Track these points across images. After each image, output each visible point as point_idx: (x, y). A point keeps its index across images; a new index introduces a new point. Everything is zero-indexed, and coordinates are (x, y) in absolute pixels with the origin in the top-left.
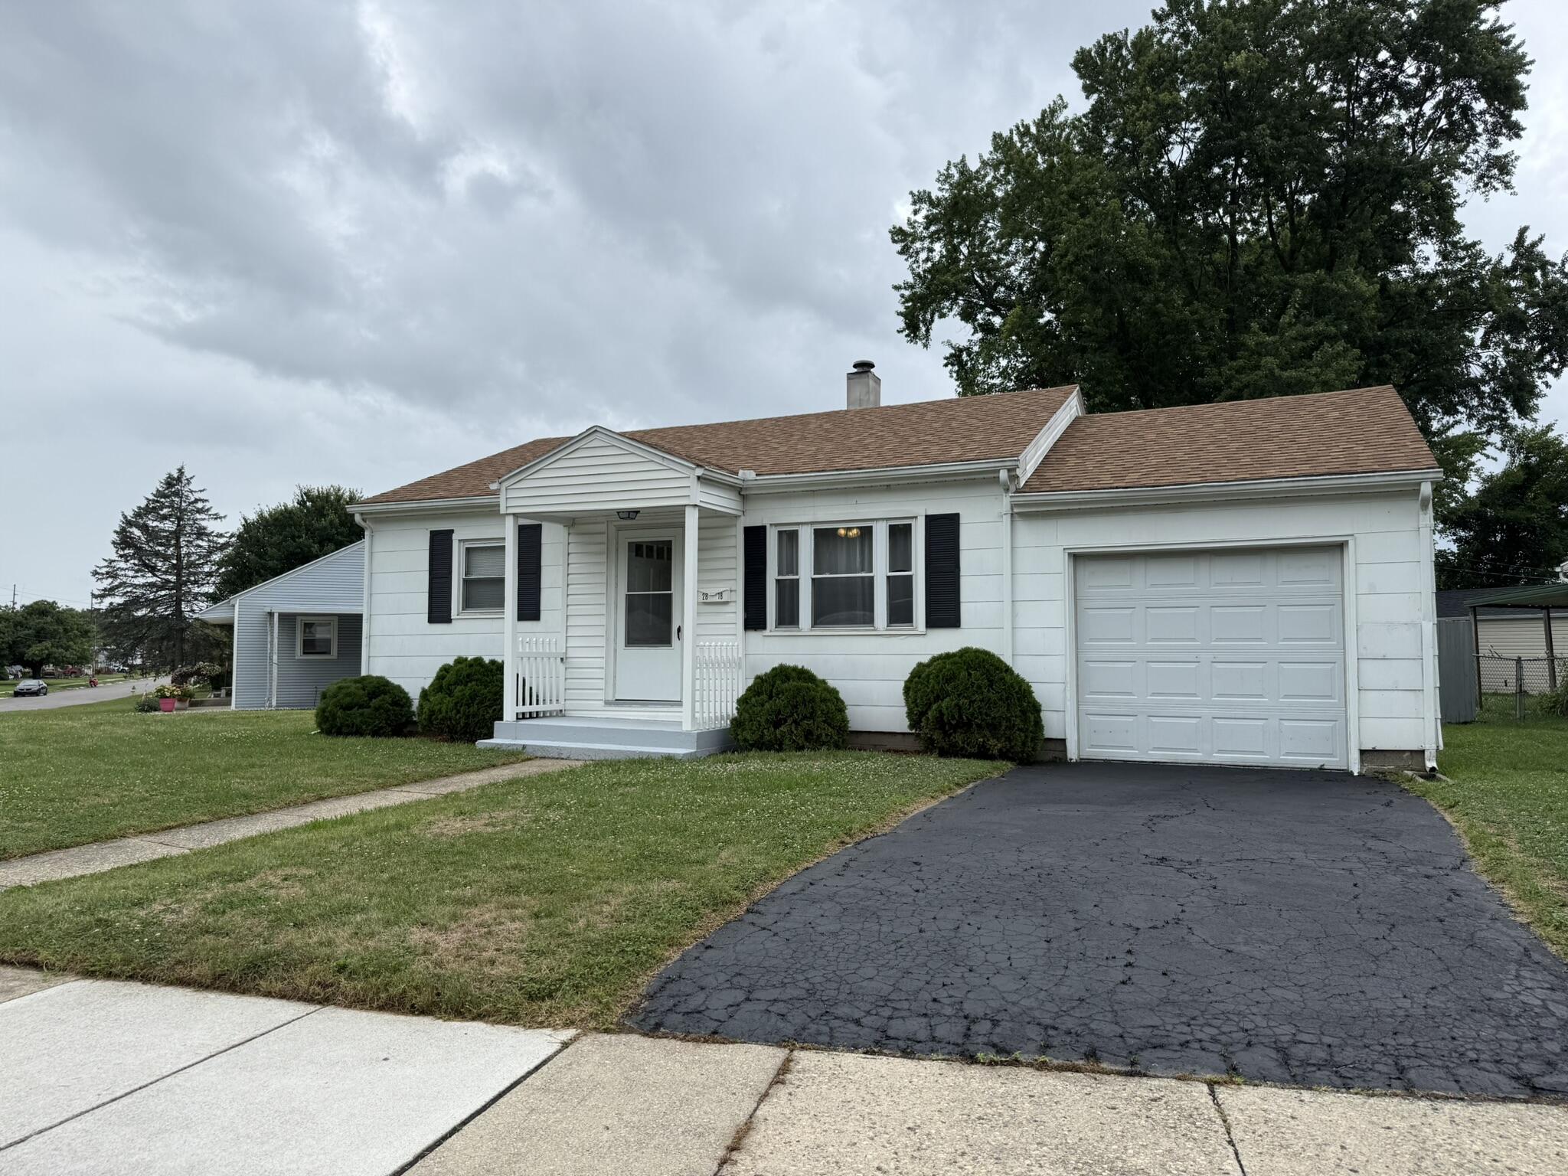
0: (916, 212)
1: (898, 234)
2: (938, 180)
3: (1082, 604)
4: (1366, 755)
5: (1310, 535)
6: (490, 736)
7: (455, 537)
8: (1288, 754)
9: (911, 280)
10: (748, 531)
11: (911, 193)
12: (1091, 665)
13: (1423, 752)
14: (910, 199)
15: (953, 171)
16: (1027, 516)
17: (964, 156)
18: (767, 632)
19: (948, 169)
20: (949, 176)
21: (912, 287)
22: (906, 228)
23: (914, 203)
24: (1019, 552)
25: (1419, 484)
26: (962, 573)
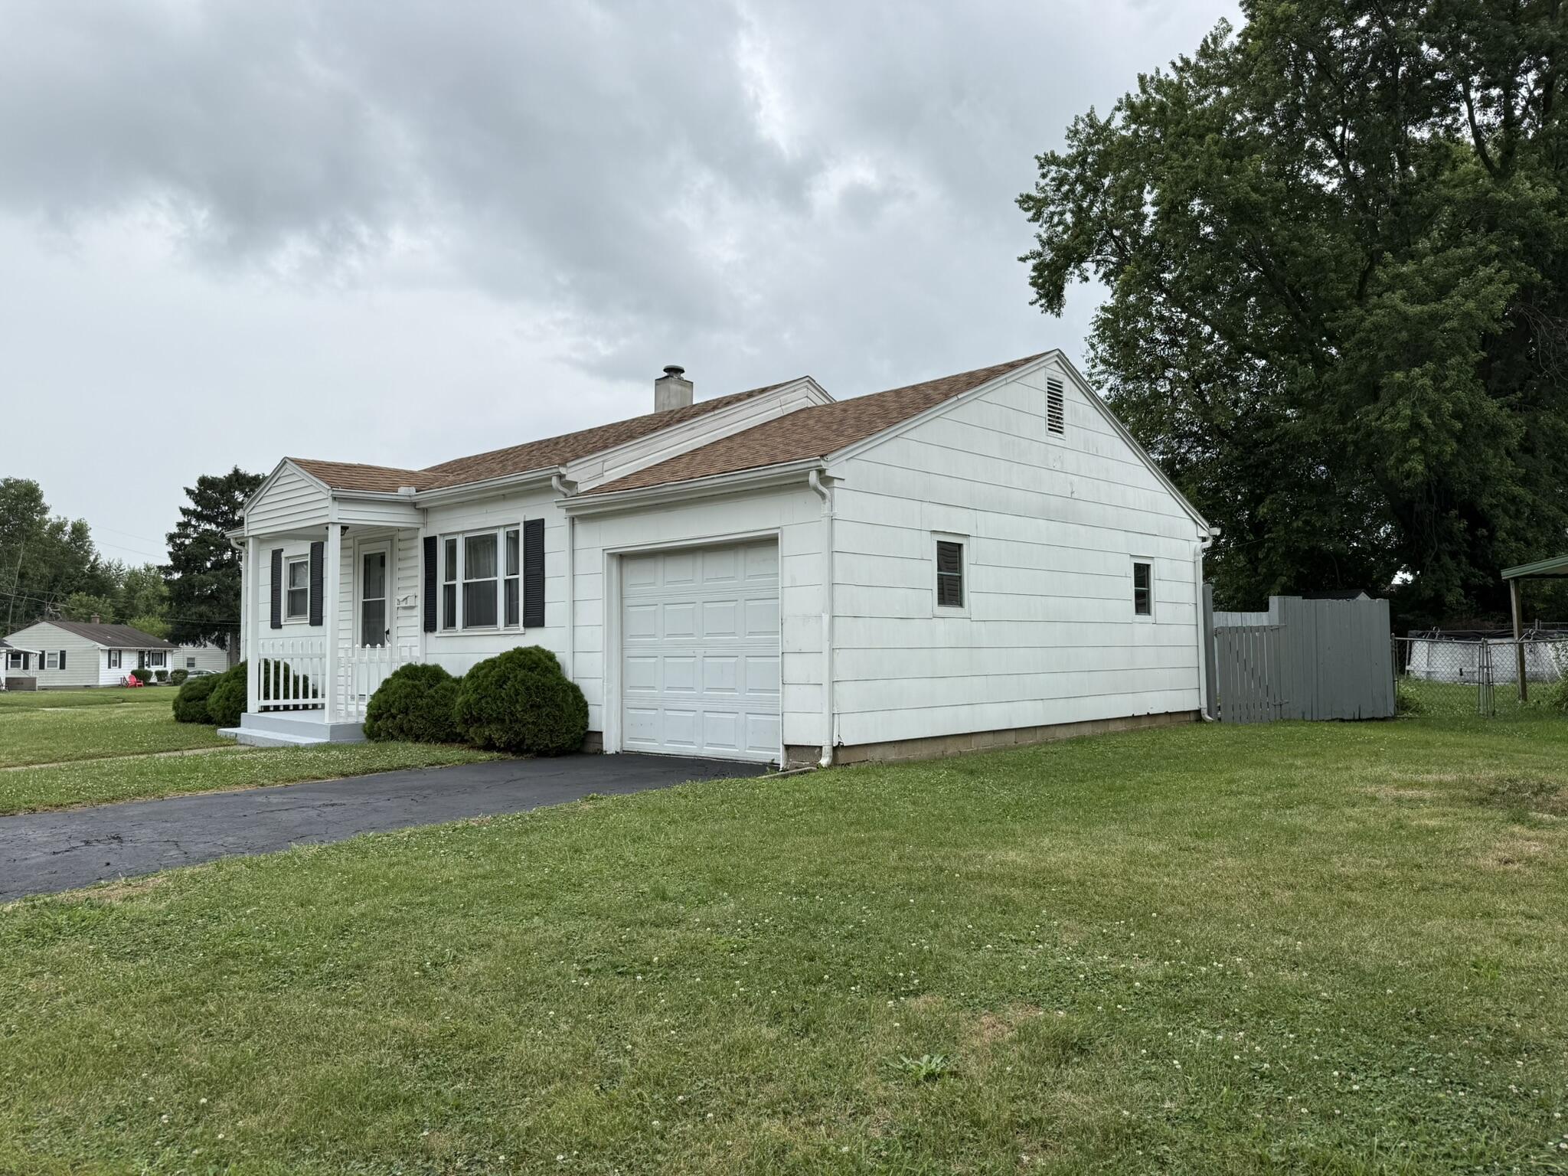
0: (1044, 176)
1: (1025, 201)
2: (1068, 137)
3: (627, 602)
4: (791, 750)
5: (751, 529)
6: (237, 725)
7: (284, 555)
8: (751, 748)
9: (1038, 247)
10: (426, 540)
11: (1037, 157)
12: (632, 660)
13: (821, 747)
14: (1036, 164)
15: (1081, 126)
16: (585, 518)
17: (1092, 108)
18: (437, 634)
19: (1076, 124)
20: (1076, 132)
21: (1040, 255)
22: (1034, 193)
23: (1042, 166)
24: (578, 554)
25: (807, 474)
26: (547, 574)
